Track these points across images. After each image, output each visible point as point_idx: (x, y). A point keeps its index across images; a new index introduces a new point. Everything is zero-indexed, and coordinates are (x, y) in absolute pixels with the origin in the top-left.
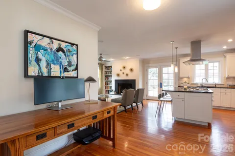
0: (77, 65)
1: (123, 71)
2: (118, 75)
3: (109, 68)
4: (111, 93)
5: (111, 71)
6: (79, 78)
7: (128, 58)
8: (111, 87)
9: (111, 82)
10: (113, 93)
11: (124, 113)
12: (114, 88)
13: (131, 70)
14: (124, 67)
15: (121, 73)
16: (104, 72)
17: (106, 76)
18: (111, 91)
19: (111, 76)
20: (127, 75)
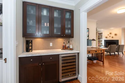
0: (89, 35)
1: (110, 35)
2: (106, 37)
3: (101, 34)
4: (102, 47)
5: (102, 36)
6: (89, 39)
7: (113, 28)
8: (102, 43)
9: (102, 41)
10: (103, 46)
11: (110, 56)
12: (103, 44)
13: (116, 35)
14: (111, 33)
15: (108, 36)
16: (97, 36)
17: (98, 38)
18: (102, 46)
19: (102, 38)
20: (112, 37)
